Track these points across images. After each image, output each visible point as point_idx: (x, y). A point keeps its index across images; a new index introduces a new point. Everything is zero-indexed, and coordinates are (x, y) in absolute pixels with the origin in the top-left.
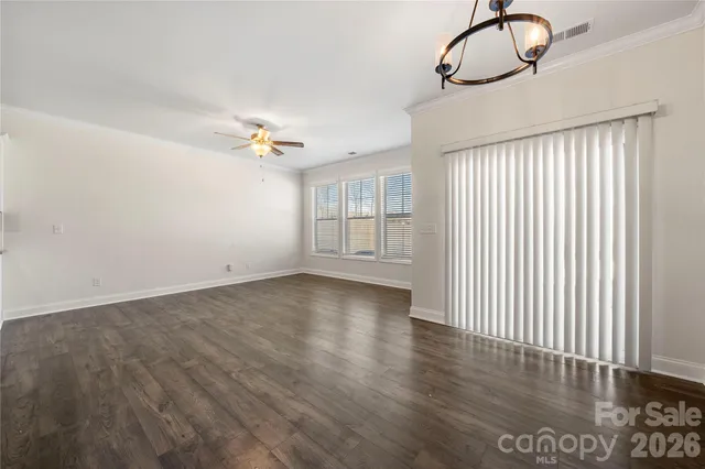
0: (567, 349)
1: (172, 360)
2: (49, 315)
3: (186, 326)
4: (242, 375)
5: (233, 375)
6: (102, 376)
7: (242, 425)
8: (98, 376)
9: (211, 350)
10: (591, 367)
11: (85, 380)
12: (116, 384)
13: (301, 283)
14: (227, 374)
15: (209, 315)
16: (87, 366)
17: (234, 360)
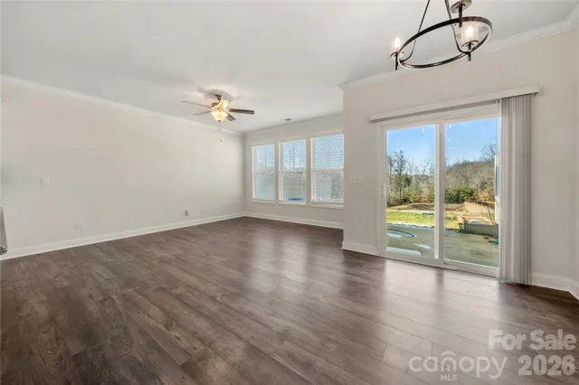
1: (161, 289)
2: (39, 255)
3: (164, 261)
4: (224, 298)
5: (218, 299)
6: (106, 303)
7: (239, 338)
8: (104, 304)
9: (192, 280)
11: (92, 307)
12: (121, 310)
13: (245, 225)
14: (213, 299)
15: (181, 252)
16: (91, 296)
17: (214, 287)
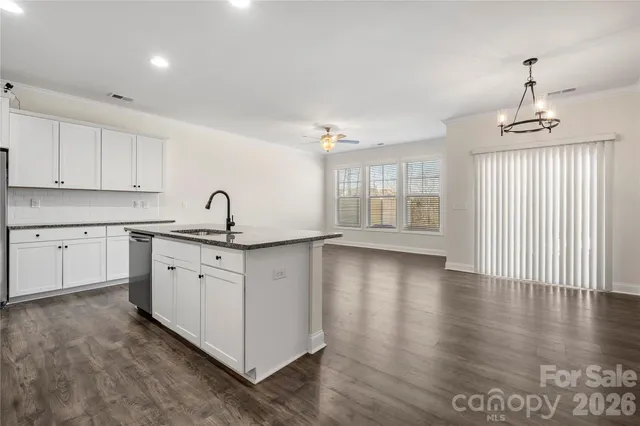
0: (561, 282)
10: (576, 291)
